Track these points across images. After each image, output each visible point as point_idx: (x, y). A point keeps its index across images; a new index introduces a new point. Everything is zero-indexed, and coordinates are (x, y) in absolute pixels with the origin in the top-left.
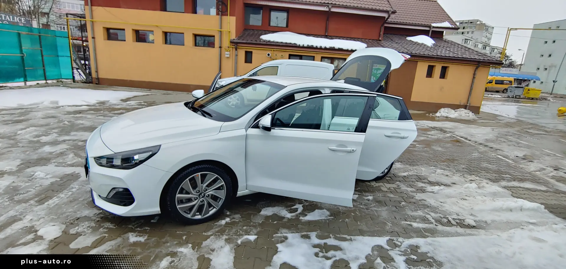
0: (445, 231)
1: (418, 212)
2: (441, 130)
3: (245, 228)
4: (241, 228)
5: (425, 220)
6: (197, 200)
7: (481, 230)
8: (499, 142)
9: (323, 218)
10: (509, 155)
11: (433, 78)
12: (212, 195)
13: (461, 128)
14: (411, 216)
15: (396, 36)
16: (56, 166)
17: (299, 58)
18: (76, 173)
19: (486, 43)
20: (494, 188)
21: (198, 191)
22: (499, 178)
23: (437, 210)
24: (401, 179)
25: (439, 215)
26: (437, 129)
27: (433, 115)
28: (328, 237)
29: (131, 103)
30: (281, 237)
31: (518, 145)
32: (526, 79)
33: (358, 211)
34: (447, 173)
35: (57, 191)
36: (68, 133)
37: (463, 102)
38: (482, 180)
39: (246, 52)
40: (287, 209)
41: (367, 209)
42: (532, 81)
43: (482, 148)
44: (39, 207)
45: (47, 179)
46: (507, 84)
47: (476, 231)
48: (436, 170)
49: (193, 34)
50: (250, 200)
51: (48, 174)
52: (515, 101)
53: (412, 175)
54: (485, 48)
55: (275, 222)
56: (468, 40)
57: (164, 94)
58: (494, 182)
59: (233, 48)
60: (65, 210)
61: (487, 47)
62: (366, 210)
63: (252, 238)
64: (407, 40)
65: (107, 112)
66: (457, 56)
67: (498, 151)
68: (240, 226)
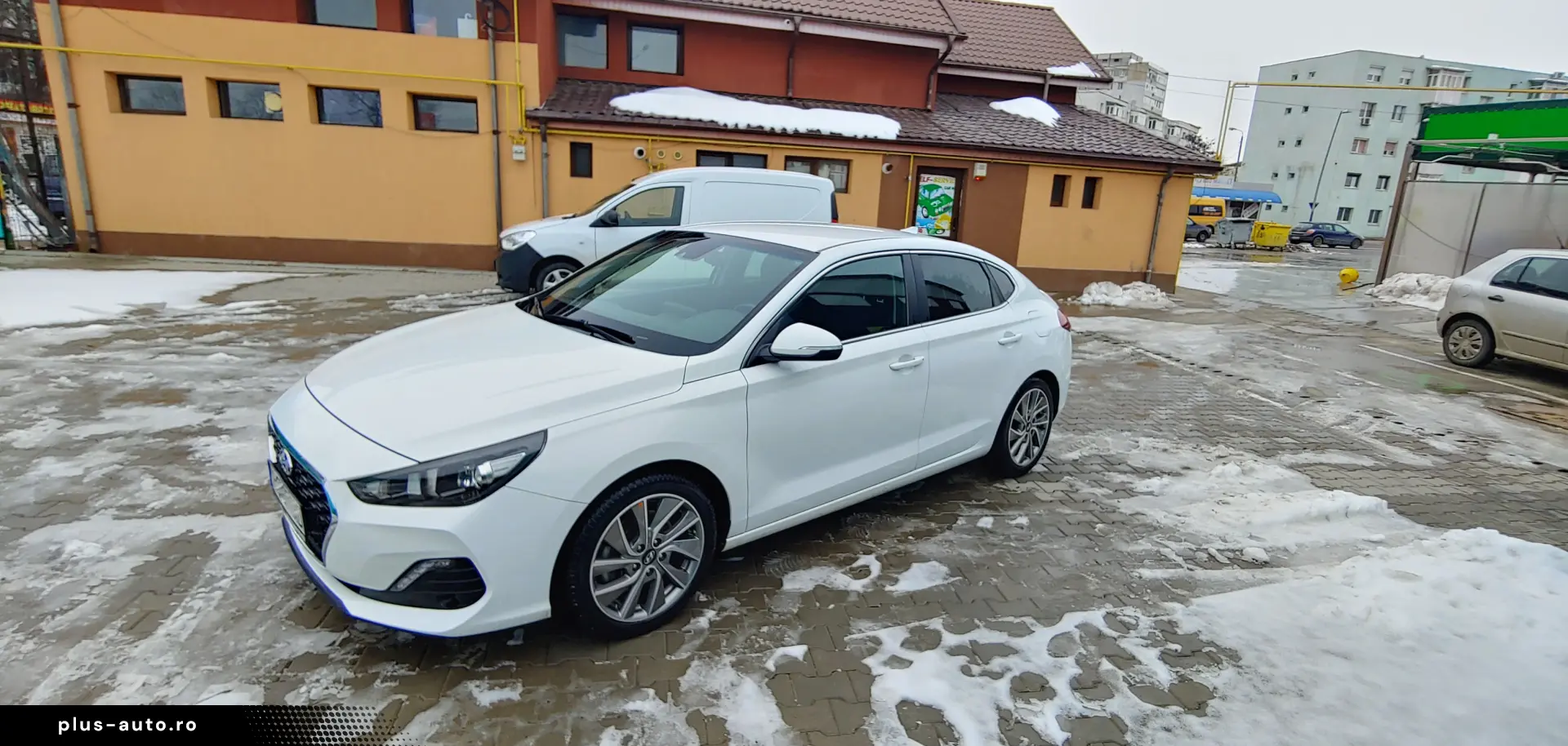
0: (1213, 580)
1: (1140, 544)
2: (1106, 338)
3: (765, 629)
4: (754, 631)
5: (1161, 560)
6: (639, 572)
7: (1282, 569)
8: (1242, 359)
9: (939, 582)
10: (1273, 390)
11: (1067, 207)
12: (674, 553)
13: (1148, 332)
14: (1129, 554)
15: (963, 98)
16: (117, 518)
17: (723, 160)
18: (196, 533)
19: (1154, 111)
20: (1271, 470)
21: (640, 547)
22: (1271, 447)
23: (1176, 535)
24: (1071, 469)
25: (1185, 545)
26: (1095, 336)
27: (1075, 302)
28: (971, 627)
29: (239, 309)
30: (864, 641)
31: (1281, 365)
32: (1251, 200)
33: (1008, 555)
34: (1162, 444)
35: (169, 591)
36: (92, 415)
37: (1138, 265)
38: (1242, 455)
39: (574, 146)
40: (843, 570)
41: (1026, 549)
42: (1265, 205)
43: (1213, 380)
44: (143, 644)
45: (113, 558)
46: (1209, 214)
47: (1276, 572)
48: (1136, 439)
49: (409, 93)
50: (741, 559)
51: (107, 546)
52: (1234, 255)
53: (1089, 457)
54: (1152, 125)
55: (832, 606)
56: (1113, 104)
57: (331, 275)
58: (1266, 457)
59: (533, 133)
60: (232, 643)
61: (1158, 123)
62: (1025, 552)
63: (798, 651)
64: (993, 110)
65: (179, 342)
66: (1117, 152)
67: (1246, 382)
68: (750, 626)
